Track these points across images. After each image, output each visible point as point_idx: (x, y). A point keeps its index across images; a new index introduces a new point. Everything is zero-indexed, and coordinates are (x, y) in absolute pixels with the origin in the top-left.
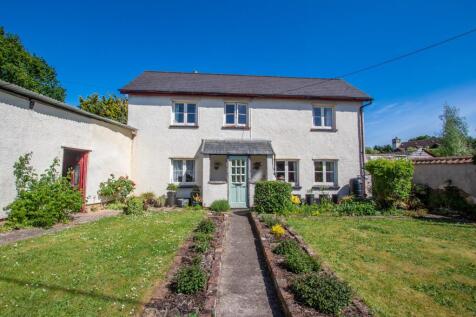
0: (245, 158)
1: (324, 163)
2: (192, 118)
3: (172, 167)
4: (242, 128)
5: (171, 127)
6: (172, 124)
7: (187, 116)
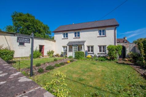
0: (77, 46)
1: (102, 46)
2: (67, 37)
3: (63, 48)
4: (78, 38)
5: (63, 39)
6: (63, 38)
7: (66, 36)
